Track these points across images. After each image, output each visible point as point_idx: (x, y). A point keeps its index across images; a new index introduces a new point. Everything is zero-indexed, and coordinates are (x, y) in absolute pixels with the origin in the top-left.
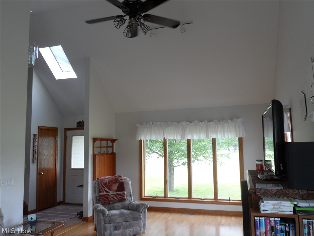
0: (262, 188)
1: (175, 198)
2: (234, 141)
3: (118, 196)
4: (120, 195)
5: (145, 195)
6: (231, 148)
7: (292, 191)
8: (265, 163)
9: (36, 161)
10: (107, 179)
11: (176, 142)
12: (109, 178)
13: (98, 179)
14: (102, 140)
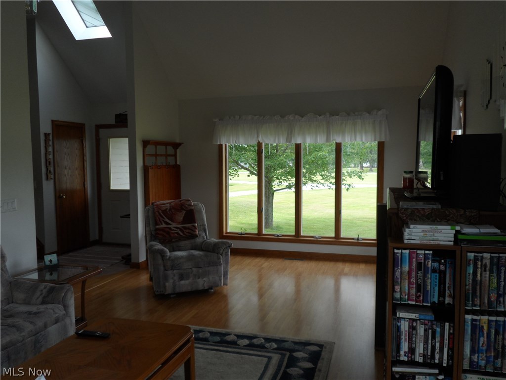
0: (409, 207)
1: (274, 235)
2: (371, 153)
3: (185, 230)
4: (188, 228)
5: (228, 231)
6: (364, 165)
7: (455, 211)
8: (416, 175)
9: (52, 176)
10: (167, 204)
11: (277, 151)
12: (170, 203)
13: (152, 204)
14: (157, 143)
